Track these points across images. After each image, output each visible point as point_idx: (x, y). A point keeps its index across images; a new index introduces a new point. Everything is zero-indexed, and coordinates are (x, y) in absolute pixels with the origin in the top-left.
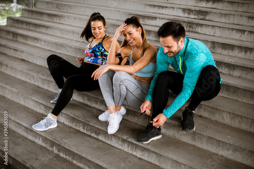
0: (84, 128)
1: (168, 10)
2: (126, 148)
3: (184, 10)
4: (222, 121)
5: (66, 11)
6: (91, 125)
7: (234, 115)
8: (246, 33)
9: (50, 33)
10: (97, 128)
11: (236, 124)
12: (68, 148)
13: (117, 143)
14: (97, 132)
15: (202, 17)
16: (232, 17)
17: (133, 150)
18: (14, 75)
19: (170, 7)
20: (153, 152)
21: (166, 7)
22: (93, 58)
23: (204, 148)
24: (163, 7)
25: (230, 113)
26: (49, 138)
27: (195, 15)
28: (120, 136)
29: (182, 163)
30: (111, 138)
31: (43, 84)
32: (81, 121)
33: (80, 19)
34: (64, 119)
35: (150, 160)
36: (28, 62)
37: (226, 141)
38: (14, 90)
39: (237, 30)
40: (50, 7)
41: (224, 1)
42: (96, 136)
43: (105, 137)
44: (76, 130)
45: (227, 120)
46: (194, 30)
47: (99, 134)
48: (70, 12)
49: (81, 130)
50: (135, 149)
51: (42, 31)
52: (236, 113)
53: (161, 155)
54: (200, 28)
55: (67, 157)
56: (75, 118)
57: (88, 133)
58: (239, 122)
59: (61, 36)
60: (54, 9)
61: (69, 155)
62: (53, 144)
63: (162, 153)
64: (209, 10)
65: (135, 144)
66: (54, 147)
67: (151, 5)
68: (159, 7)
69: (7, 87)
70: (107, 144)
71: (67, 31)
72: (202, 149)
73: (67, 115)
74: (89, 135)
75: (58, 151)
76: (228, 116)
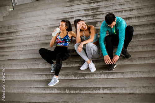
0: (75, 77)
1: (76, 12)
2: (103, 77)
3: (85, 10)
4: (138, 51)
5: (16, 29)
6: (79, 74)
7: (143, 46)
8: (123, 12)
9: (15, 42)
10: (84, 73)
11: (145, 49)
12: (76, 87)
13: (97, 76)
14: (84, 75)
15: (96, 11)
16: (111, 7)
17: (107, 76)
18: (11, 68)
19: (77, 11)
20: (119, 72)
21: (75, 11)
22: (64, 43)
23: (138, 63)
24: (73, 12)
25: (141, 45)
26: (62, 87)
27: (92, 11)
28: (98, 72)
29: (135, 72)
30: (93, 75)
31: (34, 66)
32: (72, 74)
33: (30, 30)
34: (61, 77)
35: (118, 77)
36: (13, 60)
37: (148, 56)
38: (20, 74)
39: (119, 11)
40: (4, 29)
41: (103, 1)
42: (84, 78)
43: (90, 76)
44: (70, 79)
45: (140, 49)
46: (96, 18)
47: (85, 76)
48: (18, 28)
49: (74, 78)
50: (109, 75)
51: (9, 43)
52: (144, 44)
53: (123, 72)
54: (99, 16)
55: (77, 92)
56: (68, 74)
57: (79, 78)
58: (146, 48)
59: (23, 41)
60: (7, 30)
61: (77, 90)
62: (65, 89)
63: (123, 71)
64: (98, 7)
65: (108, 73)
66: (67, 90)
67: (65, 13)
68: (70, 12)
69: (14, 74)
70: (91, 79)
71: (27, 38)
72: (137, 64)
73: (62, 74)
74: (79, 79)
75: (69, 91)
76: (140, 47)
